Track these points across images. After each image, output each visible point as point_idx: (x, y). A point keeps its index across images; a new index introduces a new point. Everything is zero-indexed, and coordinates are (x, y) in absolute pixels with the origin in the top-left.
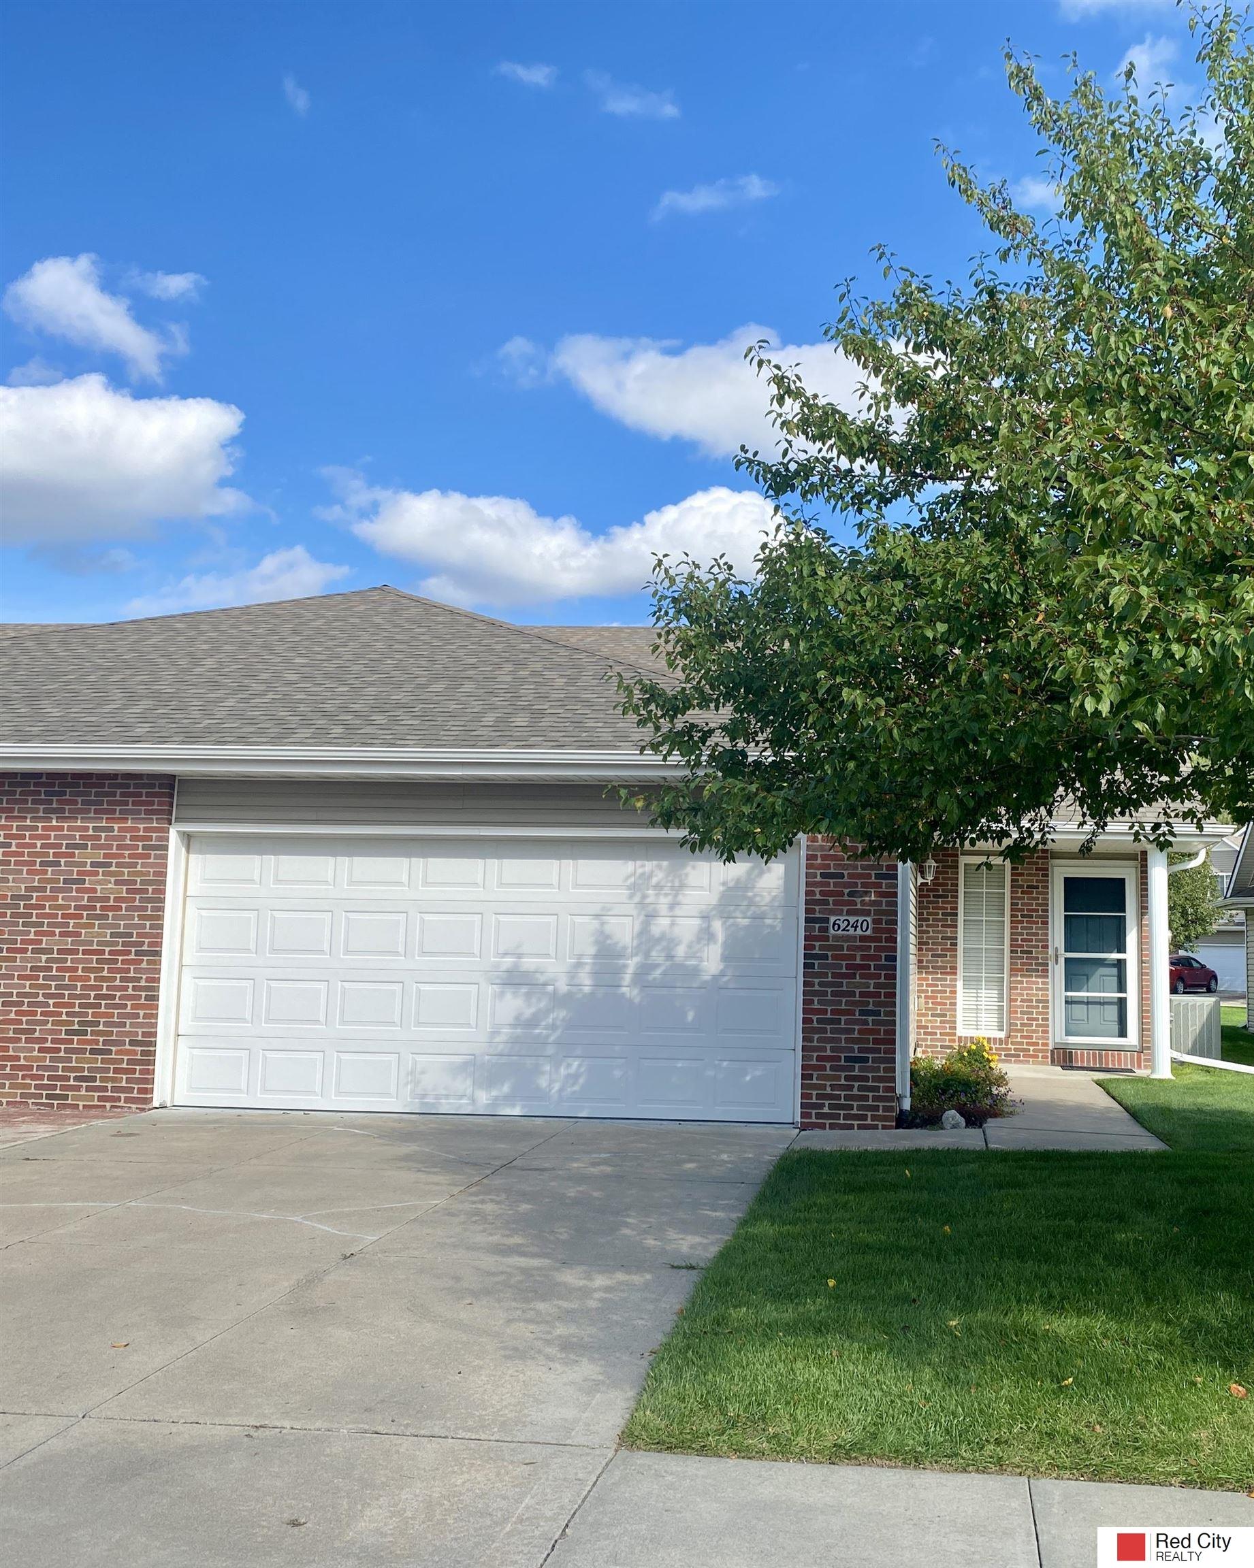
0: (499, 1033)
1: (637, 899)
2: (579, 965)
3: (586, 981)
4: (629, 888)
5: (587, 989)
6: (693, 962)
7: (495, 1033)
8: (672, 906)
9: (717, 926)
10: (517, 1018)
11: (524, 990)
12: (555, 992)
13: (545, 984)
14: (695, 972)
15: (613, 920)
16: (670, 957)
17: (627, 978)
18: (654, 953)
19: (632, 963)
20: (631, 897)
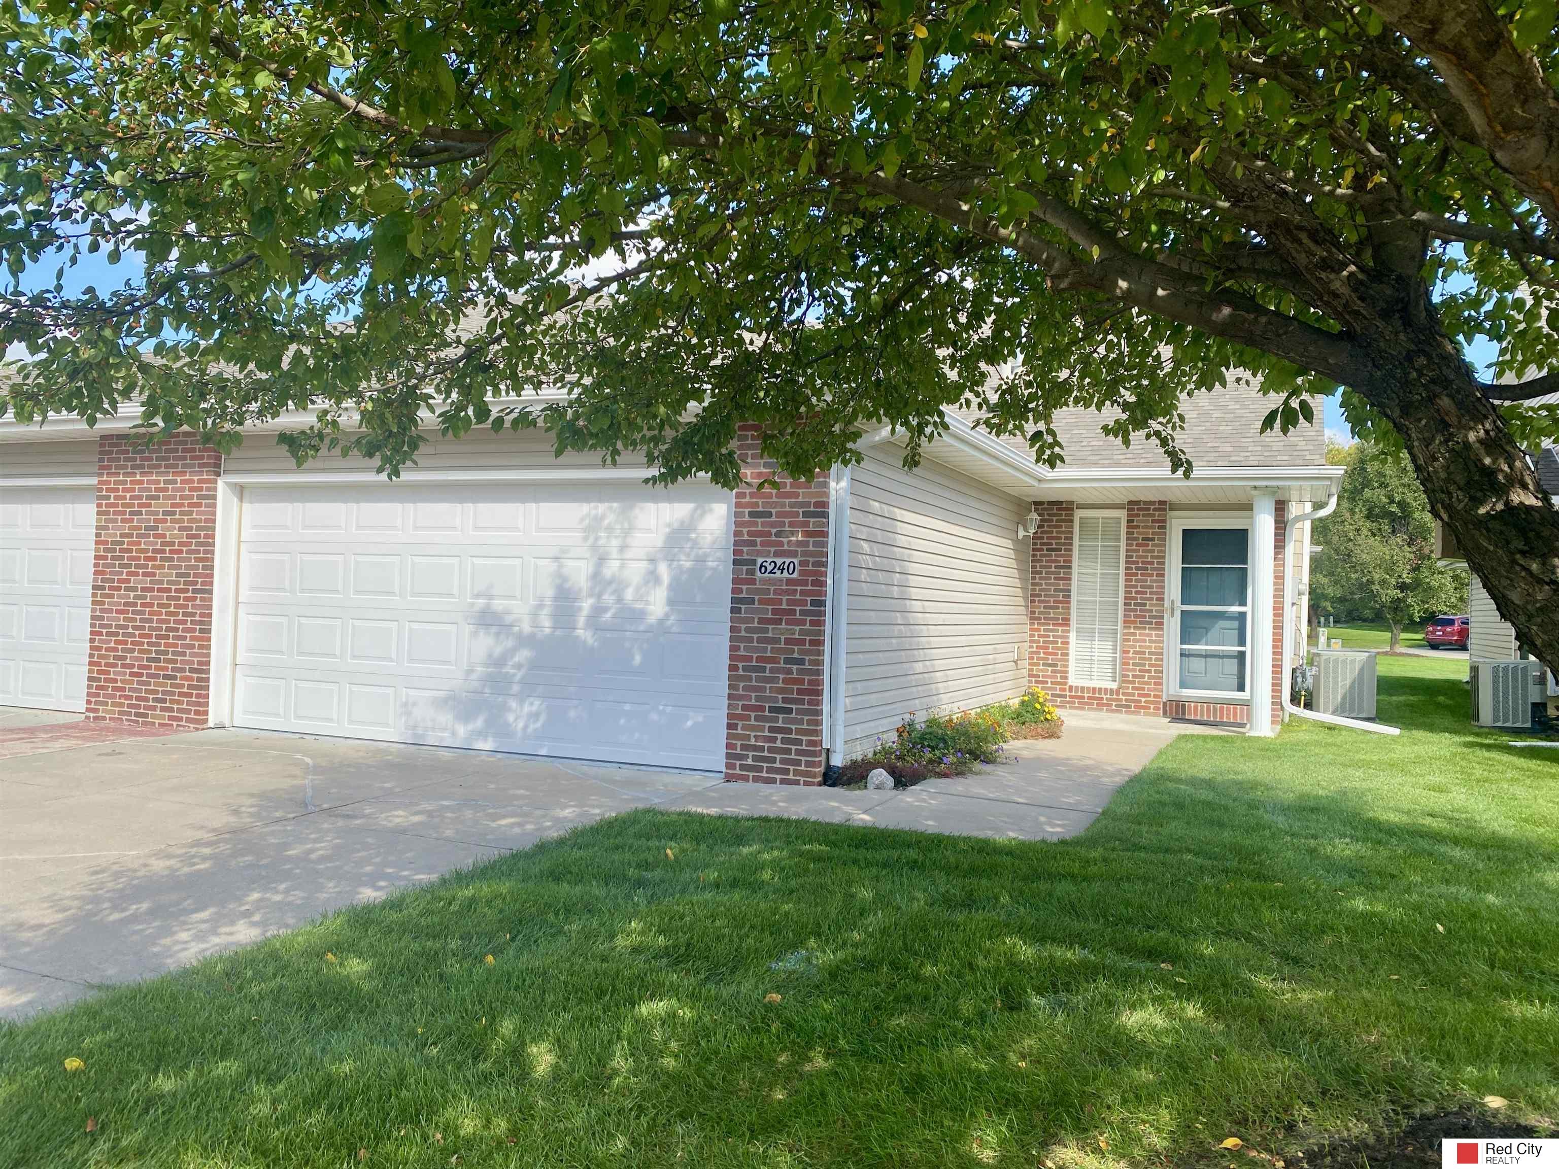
0: (472, 671)
1: (590, 541)
2: (541, 606)
3: (546, 623)
4: (584, 530)
5: (547, 631)
6: (639, 606)
7: (470, 672)
8: (623, 548)
9: (663, 569)
10: (490, 656)
11: (494, 629)
12: (521, 632)
13: (511, 626)
14: (641, 615)
15: (570, 563)
16: (620, 600)
17: (581, 621)
18: (605, 597)
19: (586, 605)
20: (585, 539)
